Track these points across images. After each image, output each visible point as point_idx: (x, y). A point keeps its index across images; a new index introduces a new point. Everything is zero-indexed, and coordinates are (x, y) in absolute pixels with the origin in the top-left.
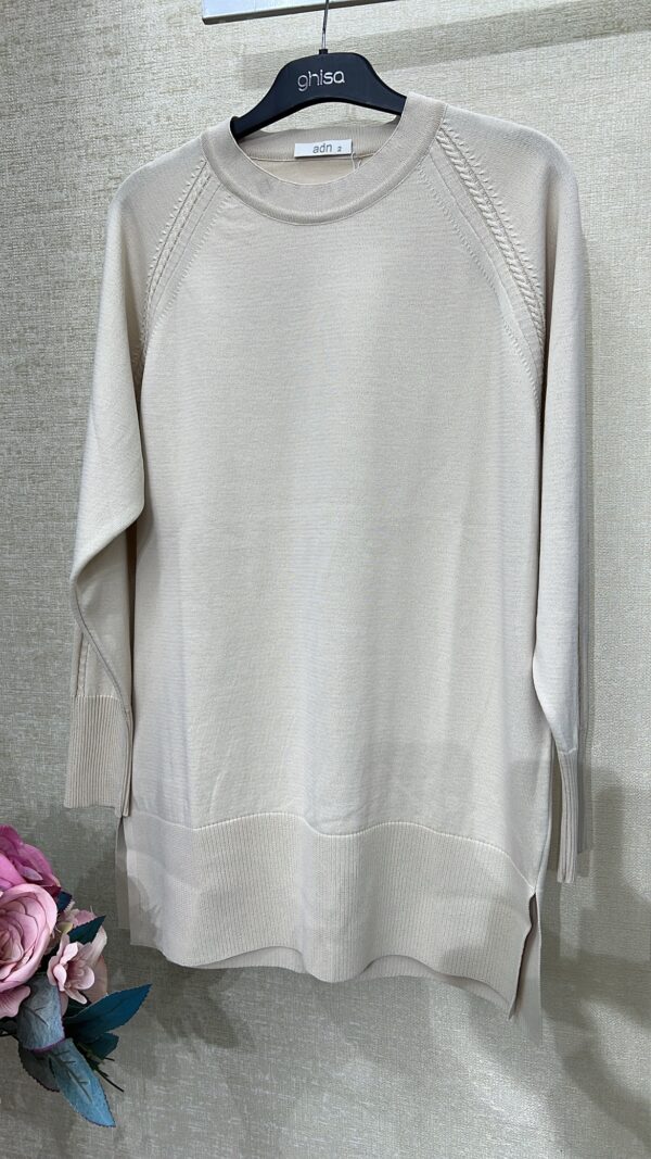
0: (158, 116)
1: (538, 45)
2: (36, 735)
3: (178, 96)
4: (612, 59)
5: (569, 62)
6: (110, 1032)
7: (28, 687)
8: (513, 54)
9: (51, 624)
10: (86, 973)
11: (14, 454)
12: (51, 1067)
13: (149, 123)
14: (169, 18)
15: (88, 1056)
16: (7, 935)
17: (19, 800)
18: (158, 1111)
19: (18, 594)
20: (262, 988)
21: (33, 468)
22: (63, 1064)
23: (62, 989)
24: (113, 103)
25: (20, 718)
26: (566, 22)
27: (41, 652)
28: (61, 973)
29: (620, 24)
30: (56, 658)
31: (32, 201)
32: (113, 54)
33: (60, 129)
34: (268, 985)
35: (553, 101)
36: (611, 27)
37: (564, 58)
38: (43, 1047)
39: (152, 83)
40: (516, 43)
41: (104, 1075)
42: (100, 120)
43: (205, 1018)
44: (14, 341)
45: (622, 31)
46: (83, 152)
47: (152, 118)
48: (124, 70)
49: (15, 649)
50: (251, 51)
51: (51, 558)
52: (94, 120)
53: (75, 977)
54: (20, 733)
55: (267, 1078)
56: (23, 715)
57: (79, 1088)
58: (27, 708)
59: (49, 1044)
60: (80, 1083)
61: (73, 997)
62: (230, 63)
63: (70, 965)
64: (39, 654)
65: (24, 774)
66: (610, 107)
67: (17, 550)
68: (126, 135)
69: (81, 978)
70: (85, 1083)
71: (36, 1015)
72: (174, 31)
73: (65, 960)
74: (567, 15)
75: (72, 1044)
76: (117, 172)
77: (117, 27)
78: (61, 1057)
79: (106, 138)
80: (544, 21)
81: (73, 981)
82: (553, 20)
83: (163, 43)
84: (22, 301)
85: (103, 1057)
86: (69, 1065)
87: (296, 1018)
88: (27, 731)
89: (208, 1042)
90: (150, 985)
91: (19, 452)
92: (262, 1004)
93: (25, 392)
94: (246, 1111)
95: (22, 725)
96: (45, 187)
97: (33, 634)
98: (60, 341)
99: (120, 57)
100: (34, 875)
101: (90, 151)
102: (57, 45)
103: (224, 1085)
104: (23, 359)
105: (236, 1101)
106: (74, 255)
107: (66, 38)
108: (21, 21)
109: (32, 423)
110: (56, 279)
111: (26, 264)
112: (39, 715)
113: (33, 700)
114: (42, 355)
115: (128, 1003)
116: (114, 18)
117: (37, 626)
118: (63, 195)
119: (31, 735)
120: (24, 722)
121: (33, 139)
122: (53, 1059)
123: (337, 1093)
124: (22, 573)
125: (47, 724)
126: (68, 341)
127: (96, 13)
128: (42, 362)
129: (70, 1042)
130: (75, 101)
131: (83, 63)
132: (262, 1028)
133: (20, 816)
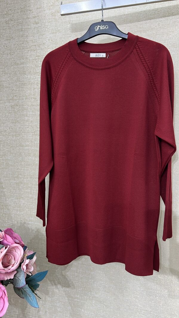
0: (49, 40)
1: (150, 19)
2: (16, 204)
3: (54, 34)
4: (171, 23)
5: (159, 24)
6: (37, 283)
7: (14, 191)
9: (20, 174)
10: (31, 267)
12: (22, 292)
14: (52, 14)
15: (32, 289)
16: (11, 257)
17: (12, 221)
18: (49, 305)
19: (12, 166)
20: (77, 272)
21: (16, 133)
22: (25, 291)
23: (25, 271)
24: (37, 36)
25: (12, 199)
26: (158, 13)
28: (25, 267)
29: (173, 13)
31: (15, 62)
32: (37, 23)
33: (23, 43)
36: (170, 14)
38: (20, 287)
39: (47, 31)
40: (145, 19)
41: (36, 294)
42: (34, 41)
43: (62, 280)
44: (11, 99)
45: (173, 15)
46: (29, 49)
47: (47, 40)
48: (40, 28)
49: (11, 181)
50: (74, 22)
52: (32, 41)
53: (28, 268)
54: (12, 203)
55: (78, 296)
56: (13, 198)
57: (29, 298)
58: (14, 197)
59: (22, 286)
60: (30, 296)
61: (28, 274)
62: (68, 26)
64: (17, 182)
65: (13, 214)
68: (41, 45)
71: (18, 278)
72: (53, 17)
73: (26, 264)
74: (158, 11)
75: (28, 286)
76: (38, 54)
77: (38, 16)
78: (24, 289)
79: (35, 46)
80: (152, 13)
81: (28, 269)
82: (155, 13)
83: (50, 20)
84: (13, 89)
85: (35, 290)
86: (27, 291)
87: (86, 281)
88: (14, 203)
89: (62, 286)
90: (48, 271)
91: (12, 129)
92: (77, 277)
93: (14, 113)
94: (72, 305)
95: (13, 201)
96: (19, 59)
97: (16, 177)
98: (23, 99)
99: (39, 24)
100: (17, 241)
101: (31, 49)
102: (22, 21)
103: (67, 298)
104: (13, 104)
105: (70, 302)
106: (27, 77)
107: (25, 19)
108: (13, 15)
109: (16, 121)
110: (22, 83)
111: (14, 79)
112: (17, 198)
113: (16, 195)
114: (18, 103)
115: (42, 275)
116: (37, 14)
117: (17, 175)
118: (24, 61)
119: (15, 204)
120: (13, 200)
121: (16, 46)
122: (23, 290)
123: (97, 301)
124: (13, 161)
125: (19, 201)
126: (25, 99)
127: (33, 12)
128: (18, 105)
129: (27, 285)
130: (27, 36)
131: (29, 26)
132: (77, 283)
133: (12, 225)
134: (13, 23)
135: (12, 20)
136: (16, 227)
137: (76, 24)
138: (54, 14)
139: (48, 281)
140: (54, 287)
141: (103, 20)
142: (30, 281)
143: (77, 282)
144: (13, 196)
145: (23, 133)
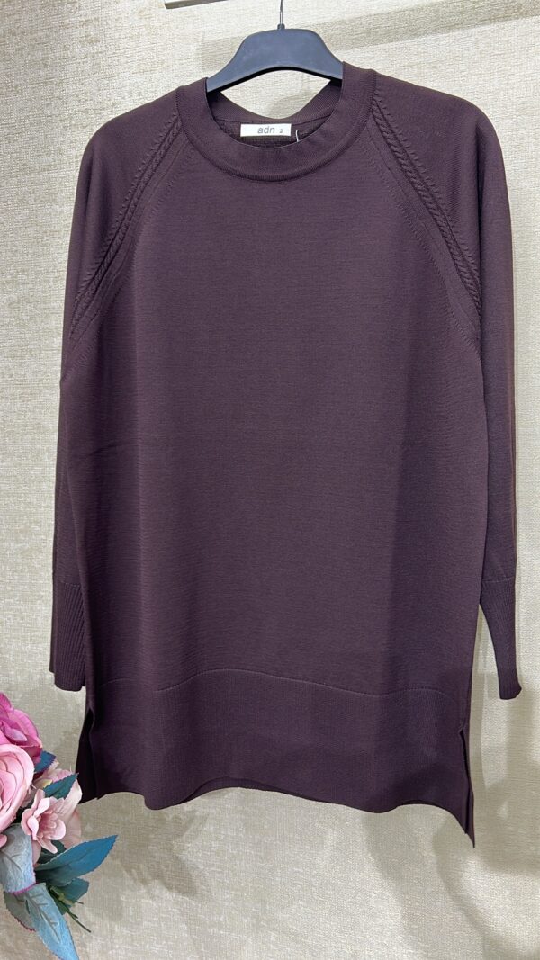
0: (131, 92)
2: (23, 619)
3: (148, 75)
4: (512, 38)
5: (477, 42)
6: (81, 877)
7: (16, 577)
8: (429, 37)
9: (36, 522)
10: (58, 825)
11: (7, 377)
12: (28, 908)
13: (123, 98)
14: (140, 12)
15: (60, 899)
17: (8, 676)
18: (126, 949)
19: (9, 497)
20: (217, 839)
21: (23, 389)
22: (37, 906)
23: (35, 839)
24: (94, 82)
25: (9, 604)
26: (474, 8)
27: (28, 546)
28: (34, 824)
29: (519, 8)
30: (41, 552)
31: (24, 164)
32: (92, 42)
33: (48, 104)
34: (223, 837)
35: (463, 74)
36: (511, 11)
37: (473, 38)
38: (18, 890)
39: (126, 65)
40: (432, 26)
41: (74, 917)
42: (82, 97)
43: (167, 867)
44: (8, 282)
46: (67, 123)
47: (126, 94)
48: (103, 55)
49: (6, 544)
50: (210, 38)
51: (37, 465)
52: (77, 96)
53: (48, 829)
54: (10, 616)
55: (222, 920)
56: (12, 601)
57: (50, 928)
58: (15, 595)
59: (23, 887)
60: (51, 924)
61: (45, 847)
62: (192, 48)
63: (44, 818)
64: (26, 548)
65: (12, 653)
66: (512, 77)
67: (9, 459)
68: (104, 109)
69: (54, 830)
70: (55, 924)
71: (12, 861)
72: (144, 22)
73: (38, 813)
75: (45, 888)
77: (97, 19)
78: (34, 899)
79: (87, 111)
80: (455, 7)
81: (46, 832)
82: (463, 6)
83: (135, 32)
84: (15, 248)
85: (74, 901)
86: (41, 907)
87: (248, 866)
88: (15, 615)
89: (169, 888)
90: (116, 836)
91: (11, 376)
92: (217, 854)
93: (17, 325)
94: (203, 950)
95: (11, 610)
96: (36, 153)
97: (21, 531)
98: (48, 282)
99: (99, 44)
100: (20, 736)
101: (73, 123)
102: (47, 36)
103: (184, 926)
104: (15, 297)
105: (194, 940)
106: (62, 212)
107: (54, 30)
108: (17, 17)
109: (22, 350)
110: (44, 229)
111: (19, 217)
112: (25, 601)
113: (21, 588)
114: (32, 294)
115: (96, 851)
116: (94, 12)
117: (25, 524)
118: (51, 159)
119: (18, 619)
120: (12, 607)
121: (26, 113)
122: (29, 901)
123: (284, 932)
124: (13, 479)
125: (32, 609)
126: (54, 281)
127: (80, 8)
128: (32, 300)
129: (43, 886)
130: (62, 82)
131: (68, 49)
132: (217, 875)
133: (8, 690)
134: (17, 44)
135: (14, 34)
136: (21, 696)
137: (215, 43)
138: (147, 12)
139: (124, 872)
140: (143, 890)
141: (283, 26)
142: (55, 870)
143: (219, 872)
144: (11, 593)
145: (46, 387)
